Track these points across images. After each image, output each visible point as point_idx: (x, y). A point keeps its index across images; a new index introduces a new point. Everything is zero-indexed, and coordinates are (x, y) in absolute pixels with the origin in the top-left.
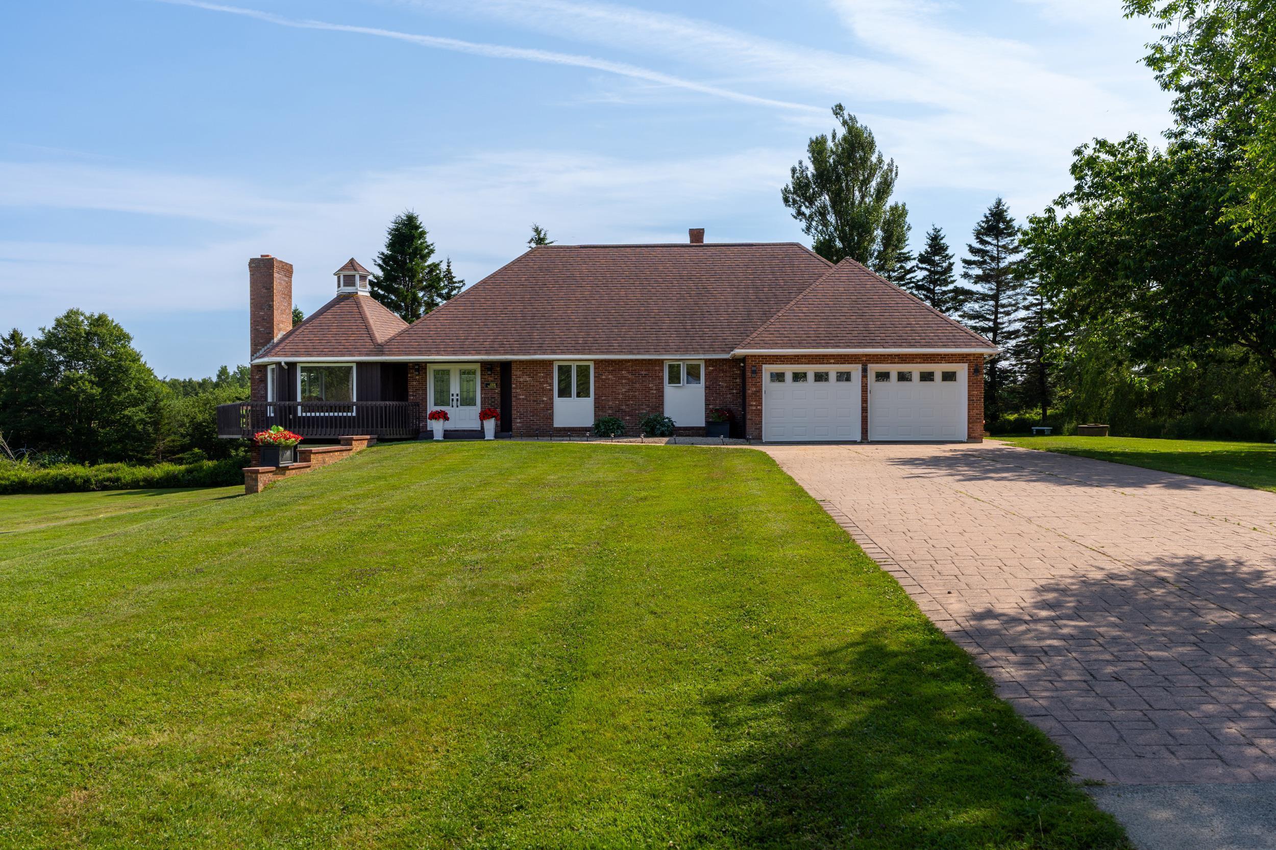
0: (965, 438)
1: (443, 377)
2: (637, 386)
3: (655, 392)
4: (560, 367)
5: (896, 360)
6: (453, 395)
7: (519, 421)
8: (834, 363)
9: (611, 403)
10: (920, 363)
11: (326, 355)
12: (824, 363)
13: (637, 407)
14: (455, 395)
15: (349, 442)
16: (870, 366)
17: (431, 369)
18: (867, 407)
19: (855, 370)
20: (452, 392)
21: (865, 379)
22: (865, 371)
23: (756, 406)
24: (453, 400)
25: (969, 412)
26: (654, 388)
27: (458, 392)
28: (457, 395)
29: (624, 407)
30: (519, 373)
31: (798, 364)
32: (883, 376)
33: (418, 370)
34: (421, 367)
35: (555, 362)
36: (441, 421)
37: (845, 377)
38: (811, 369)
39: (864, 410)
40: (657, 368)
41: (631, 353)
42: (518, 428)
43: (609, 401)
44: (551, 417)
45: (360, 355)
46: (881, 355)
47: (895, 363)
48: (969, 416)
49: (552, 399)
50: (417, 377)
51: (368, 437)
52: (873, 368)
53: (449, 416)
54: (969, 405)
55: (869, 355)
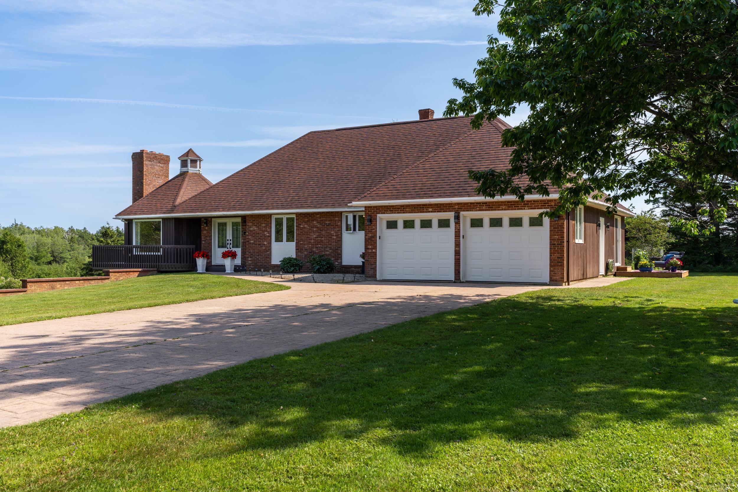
0: (547, 280)
1: (222, 227)
2: (323, 233)
3: (335, 237)
4: (276, 219)
5: (484, 208)
6: (228, 240)
7: (250, 259)
8: (432, 212)
9: (306, 246)
10: (505, 210)
11: (144, 214)
12: (424, 212)
13: (323, 249)
15: (107, 274)
16: (462, 213)
17: (215, 222)
18: (459, 251)
19: (450, 217)
21: (457, 226)
22: (457, 218)
23: (372, 249)
24: (228, 244)
25: (550, 256)
26: (335, 234)
27: (231, 238)
28: (230, 240)
29: (314, 249)
30: (250, 224)
31: (404, 213)
32: (477, 223)
33: (206, 223)
34: (208, 220)
35: (272, 216)
37: (443, 224)
38: (417, 217)
39: (457, 253)
40: (337, 219)
41: (315, 207)
42: (250, 265)
43: (305, 245)
46: (471, 203)
47: (483, 210)
48: (550, 260)
49: (270, 243)
50: (206, 228)
51: (140, 270)
52: (467, 215)
54: (550, 249)
55: (461, 204)
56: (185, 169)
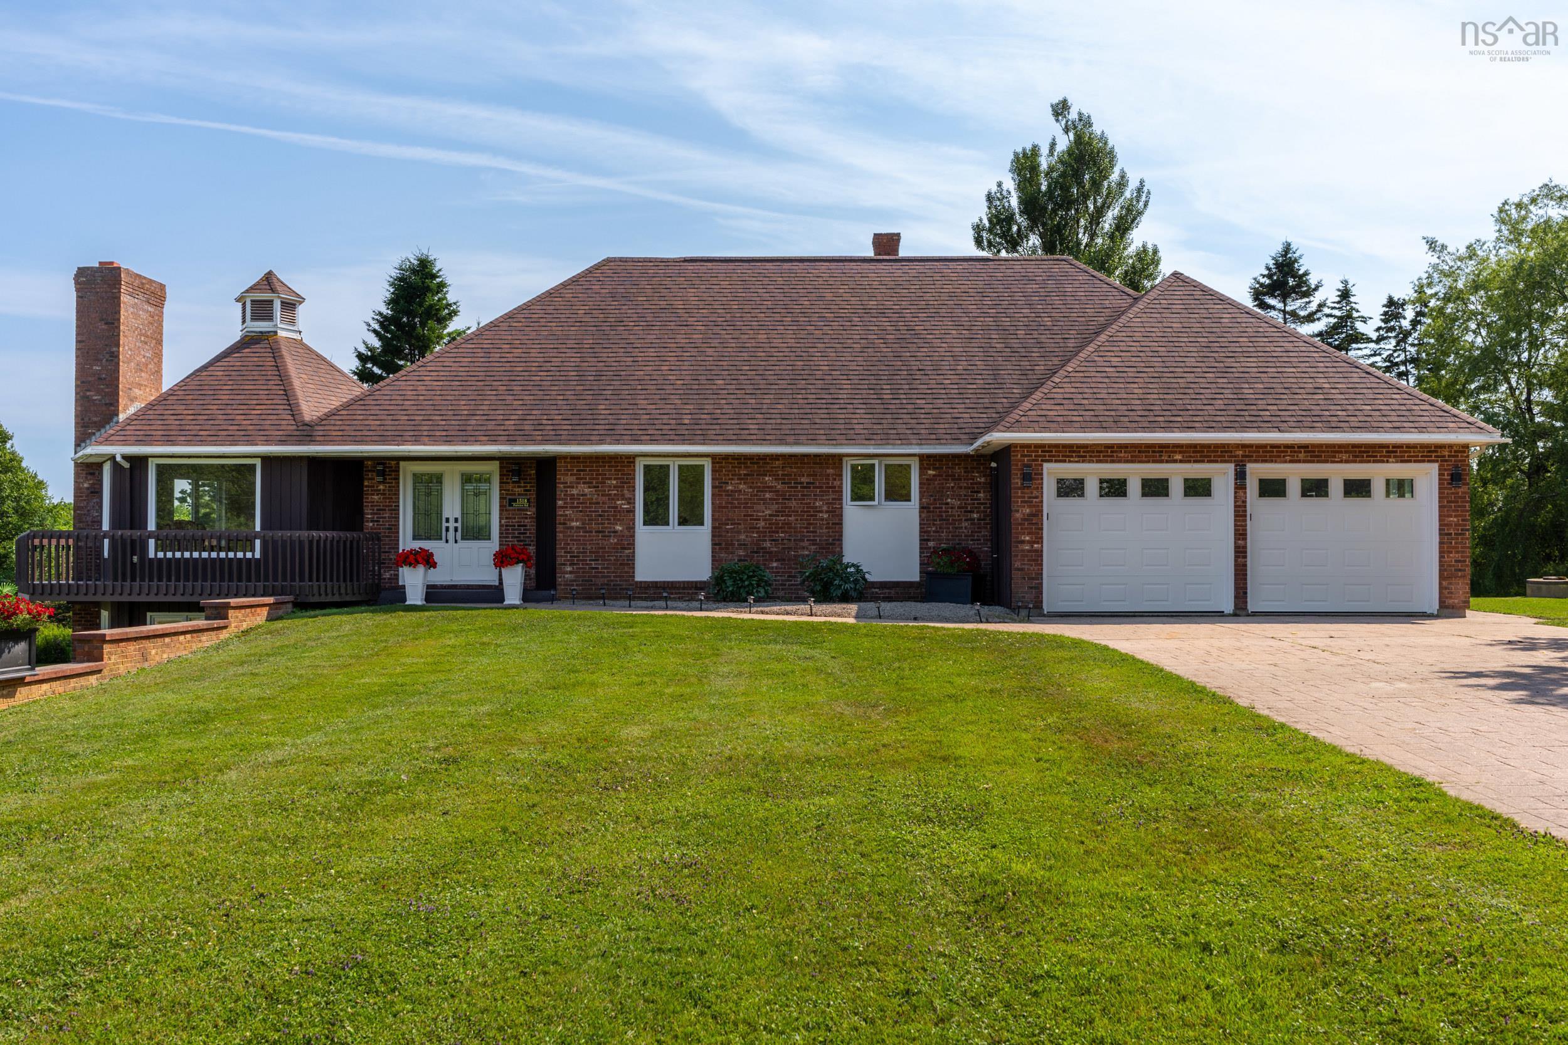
0: (1434, 607)
1: (429, 486)
2: (793, 504)
3: (826, 516)
4: (648, 469)
5: (1302, 456)
6: (447, 520)
7: (569, 569)
8: (1181, 461)
9: (743, 537)
10: (1347, 462)
11: (202, 443)
12: (1162, 462)
13: (792, 544)
14: (452, 520)
16: (1250, 467)
17: (408, 470)
18: (1245, 547)
19: (1222, 475)
20: (446, 514)
21: (1241, 493)
22: (1240, 476)
23: (1031, 543)
24: (447, 529)
25: (1441, 557)
26: (825, 508)
27: (458, 514)
28: (456, 520)
29: (768, 544)
30: (570, 479)
31: (1113, 462)
32: (1273, 489)
33: (382, 473)
34: (388, 467)
35: (638, 460)
36: (421, 569)
37: (1198, 488)
38: (1134, 473)
39: (1240, 552)
40: (830, 471)
41: (782, 442)
42: (568, 583)
43: (739, 532)
44: (630, 562)
45: (268, 442)
46: (1273, 446)
47: (1299, 461)
48: (1441, 566)
49: (631, 528)
50: (381, 487)
51: (270, 600)
52: (1257, 470)
53: (436, 558)
54: (1441, 543)
55: (1250, 446)
56: (262, 326)
